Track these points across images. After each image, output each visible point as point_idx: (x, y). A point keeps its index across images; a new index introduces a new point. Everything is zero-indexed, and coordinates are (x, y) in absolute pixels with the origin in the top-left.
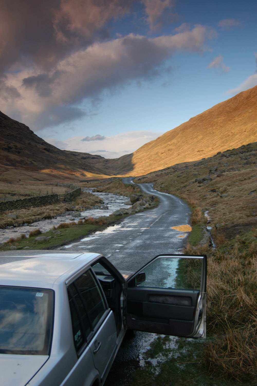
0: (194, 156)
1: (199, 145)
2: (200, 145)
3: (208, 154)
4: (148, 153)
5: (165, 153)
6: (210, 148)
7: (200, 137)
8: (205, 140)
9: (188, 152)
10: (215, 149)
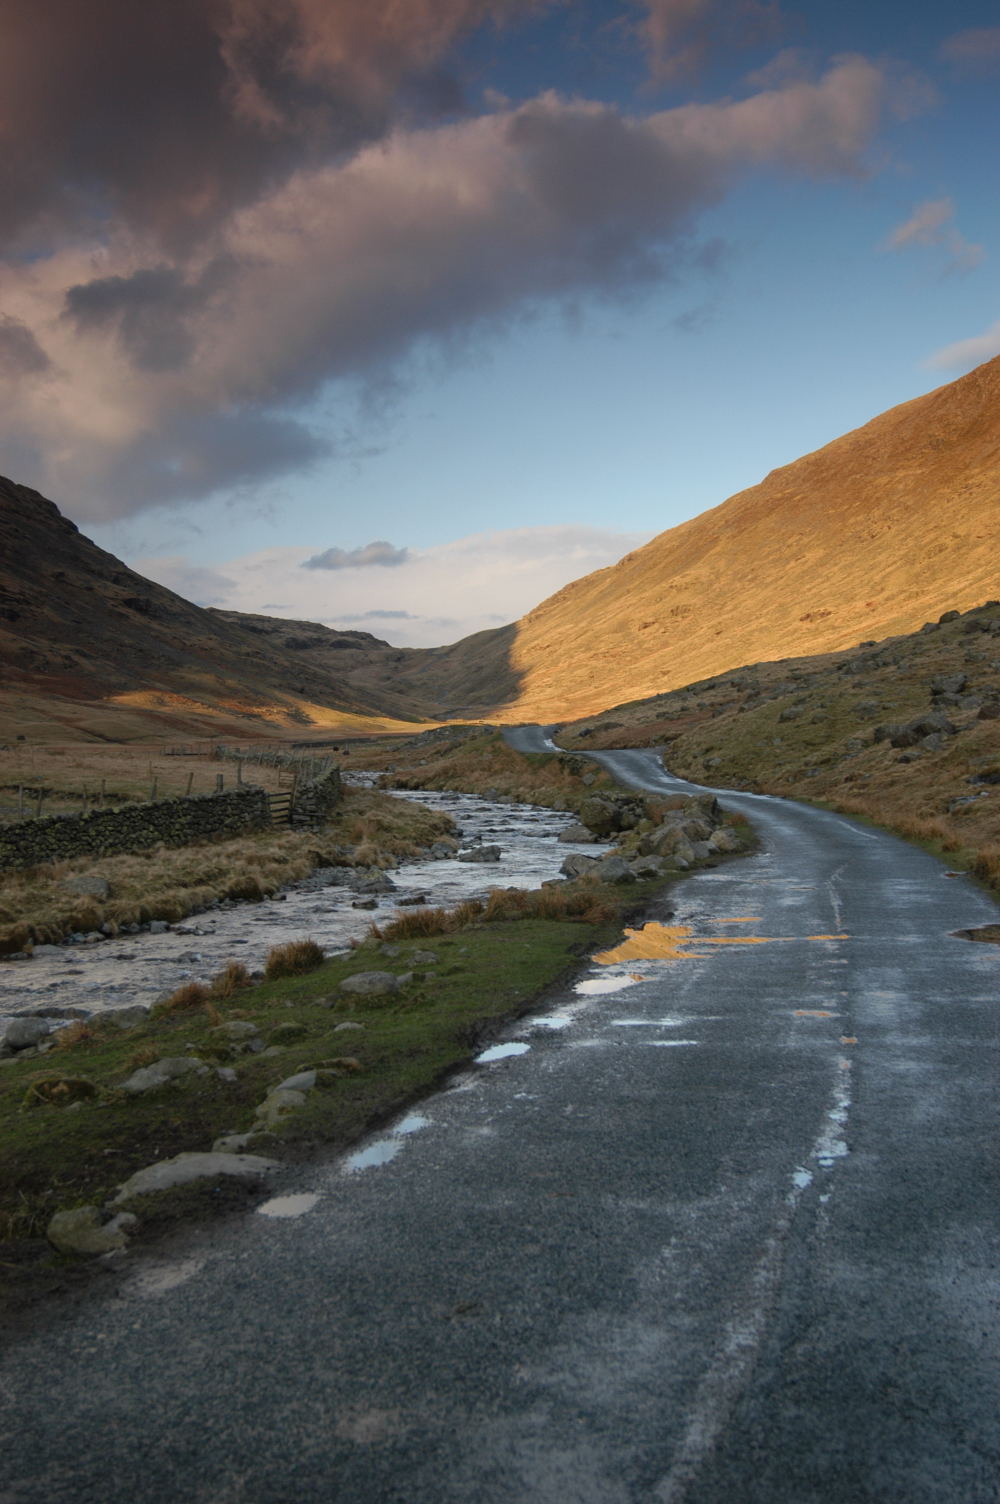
0: (789, 639)
1: (809, 590)
2: (814, 591)
3: (850, 630)
4: (583, 624)
5: (656, 626)
6: (860, 605)
7: (812, 556)
8: (836, 568)
9: (761, 620)
10: (880, 609)
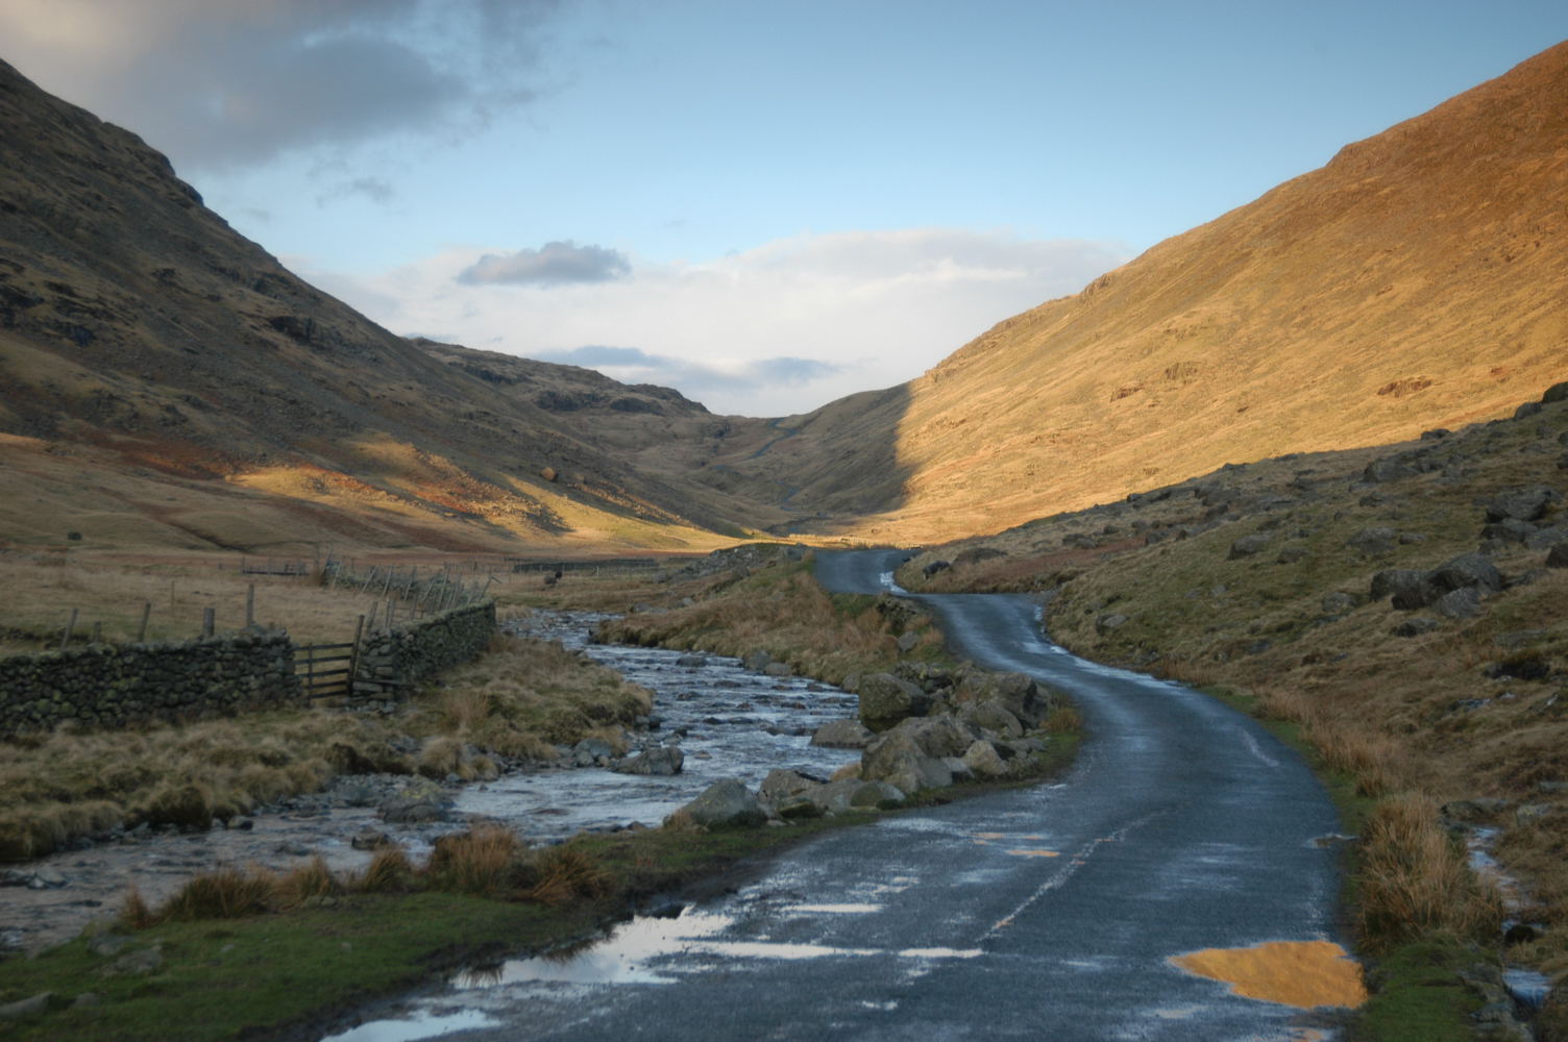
0: (1358, 423)
1: (1397, 344)
2: (1405, 345)
4: (1020, 388)
5: (1140, 393)
6: (1480, 371)
7: (1405, 288)
8: (1443, 310)
9: (1313, 391)
10: (1515, 379)
